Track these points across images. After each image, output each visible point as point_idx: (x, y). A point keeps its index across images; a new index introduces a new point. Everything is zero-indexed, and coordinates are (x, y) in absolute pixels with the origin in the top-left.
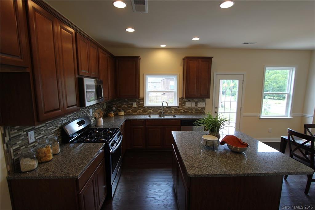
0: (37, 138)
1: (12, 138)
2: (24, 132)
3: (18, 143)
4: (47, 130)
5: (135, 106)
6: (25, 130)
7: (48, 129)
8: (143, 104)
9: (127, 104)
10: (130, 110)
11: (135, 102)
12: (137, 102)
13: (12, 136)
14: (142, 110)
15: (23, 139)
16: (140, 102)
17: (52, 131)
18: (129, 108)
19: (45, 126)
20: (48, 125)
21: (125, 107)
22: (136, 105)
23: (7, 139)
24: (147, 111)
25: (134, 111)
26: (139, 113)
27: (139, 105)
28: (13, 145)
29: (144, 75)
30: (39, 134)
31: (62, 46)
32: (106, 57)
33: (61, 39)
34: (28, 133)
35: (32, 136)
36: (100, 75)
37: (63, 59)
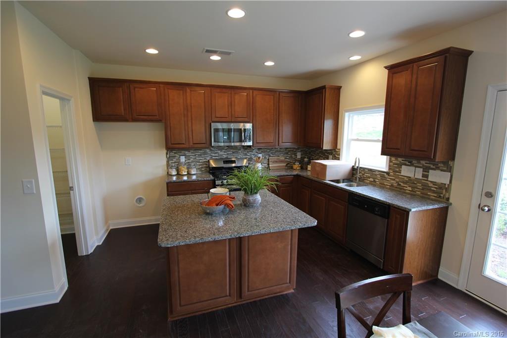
0: (187, 161)
1: (171, 156)
2: (178, 155)
3: (174, 160)
7: (197, 158)
9: (324, 157)
11: (331, 155)
12: (334, 155)
15: (177, 159)
16: (337, 156)
17: (201, 161)
20: (197, 155)
22: (332, 159)
23: (168, 156)
28: (171, 160)
29: (343, 112)
30: (189, 160)
31: (191, 104)
32: (272, 97)
33: (191, 99)
34: (181, 157)
35: (183, 159)
36: (254, 118)
37: (191, 112)
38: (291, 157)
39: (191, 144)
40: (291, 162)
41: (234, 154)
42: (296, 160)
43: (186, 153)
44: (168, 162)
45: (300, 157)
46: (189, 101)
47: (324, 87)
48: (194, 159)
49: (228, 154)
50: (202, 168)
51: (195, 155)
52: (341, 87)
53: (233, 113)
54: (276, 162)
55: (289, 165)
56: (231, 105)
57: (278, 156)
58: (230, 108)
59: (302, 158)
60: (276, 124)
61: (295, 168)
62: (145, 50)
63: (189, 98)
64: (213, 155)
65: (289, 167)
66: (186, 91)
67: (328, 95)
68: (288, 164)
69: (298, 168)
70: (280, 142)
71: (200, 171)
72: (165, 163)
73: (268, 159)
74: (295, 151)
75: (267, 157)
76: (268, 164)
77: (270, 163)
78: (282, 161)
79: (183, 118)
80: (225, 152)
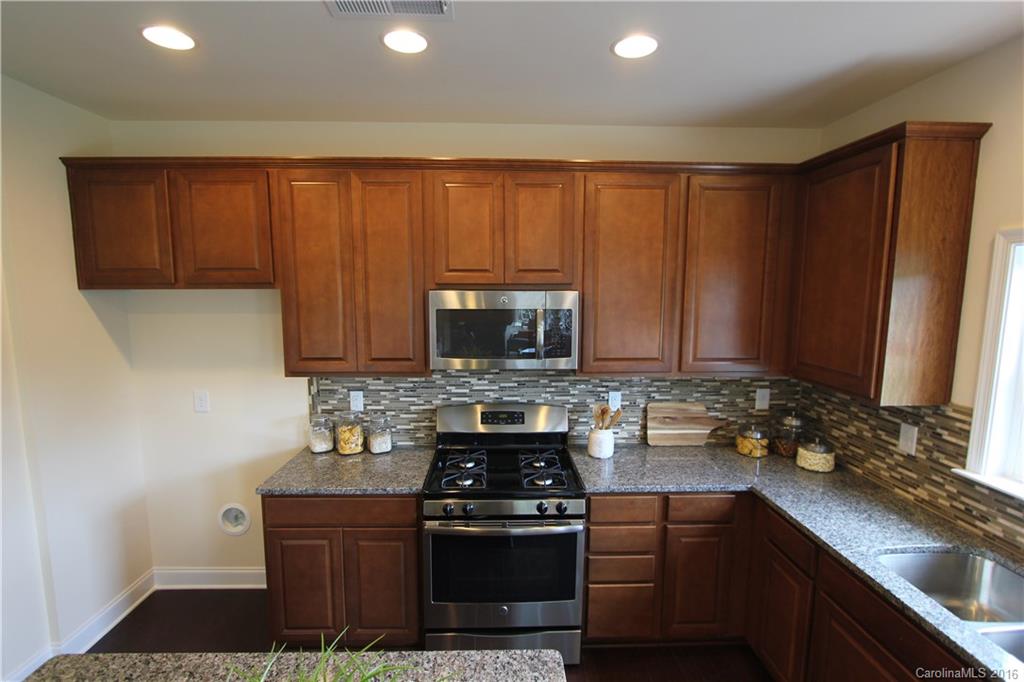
0: (369, 407)
1: (323, 390)
2: (343, 388)
3: (330, 402)
4: (397, 399)
5: (913, 453)
6: (345, 385)
7: (401, 399)
8: (960, 456)
9: (874, 423)
10: (882, 459)
11: (916, 424)
12: (931, 427)
13: (321, 388)
14: (951, 497)
15: (340, 399)
16: (946, 436)
17: (413, 408)
18: (880, 448)
19: (394, 391)
20: (401, 391)
21: (859, 437)
22: (919, 442)
23: (314, 389)
24: (984, 519)
25: (901, 480)
26: (929, 503)
27: (936, 454)
28: (323, 402)
30: (378, 403)
31: (364, 225)
32: (660, 193)
33: (364, 213)
34: (351, 393)
35: (357, 402)
36: (589, 272)
37: (365, 253)
38: (733, 404)
39: (362, 360)
40: (729, 424)
41: (522, 390)
42: (751, 415)
43: (369, 381)
44: (313, 407)
45: (766, 407)
46: (357, 219)
47: (896, 135)
48: (391, 400)
49: (502, 389)
50: (417, 429)
51: (396, 390)
52: (983, 128)
53: (510, 254)
54: (672, 420)
55: (720, 433)
56: (503, 226)
57: (684, 401)
58: (498, 235)
59: (778, 412)
60: (673, 289)
61: (746, 451)
62: (140, 32)
63: (357, 209)
64: (454, 390)
65: (724, 442)
66: (348, 185)
67: (915, 166)
68: (720, 428)
69: (758, 453)
70: (689, 358)
71: (411, 439)
72: (305, 410)
73: (645, 410)
74: (748, 385)
75: (641, 402)
76: (644, 427)
77: (649, 424)
78: (694, 420)
79: (339, 276)
80: (491, 382)
